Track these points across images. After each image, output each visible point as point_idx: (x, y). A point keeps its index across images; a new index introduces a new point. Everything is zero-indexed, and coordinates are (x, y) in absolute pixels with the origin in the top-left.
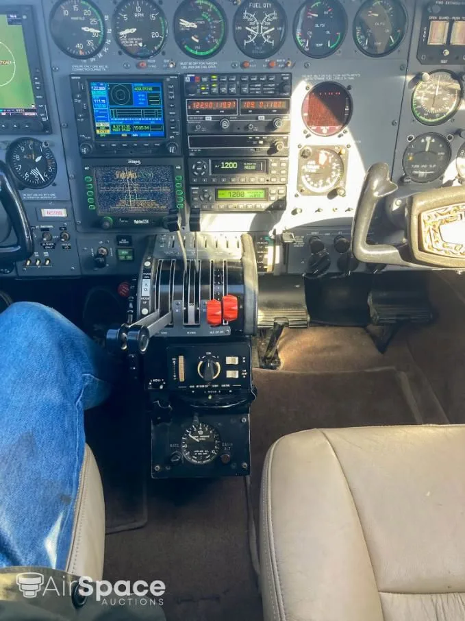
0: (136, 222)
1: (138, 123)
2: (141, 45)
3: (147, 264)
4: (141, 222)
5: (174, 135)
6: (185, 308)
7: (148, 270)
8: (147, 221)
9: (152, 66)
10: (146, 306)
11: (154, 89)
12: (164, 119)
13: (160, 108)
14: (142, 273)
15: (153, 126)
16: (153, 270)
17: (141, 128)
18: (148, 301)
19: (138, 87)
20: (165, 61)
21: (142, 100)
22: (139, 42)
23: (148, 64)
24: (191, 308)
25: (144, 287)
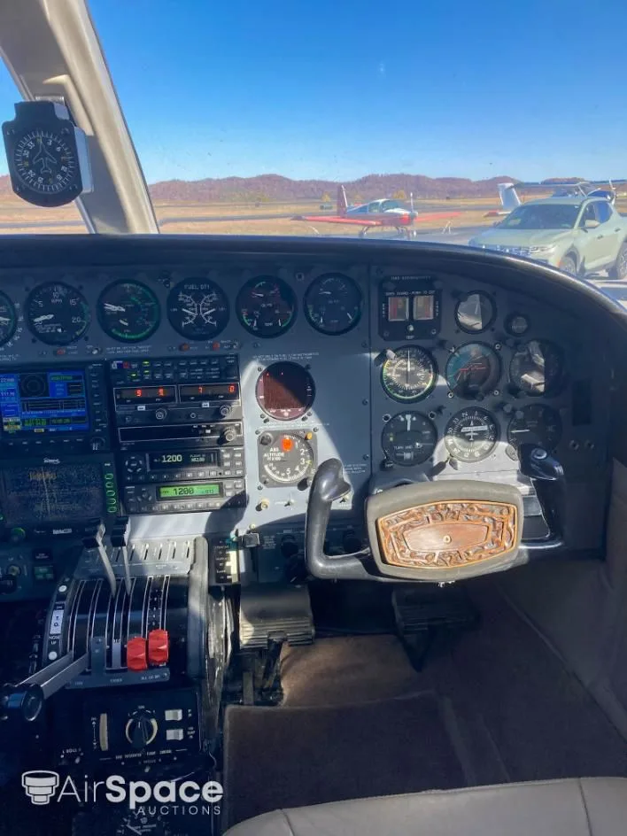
0: (56, 532)
1: (56, 416)
2: (60, 330)
3: (63, 589)
4: (62, 532)
5: (101, 427)
6: (108, 647)
7: (62, 597)
8: (70, 531)
9: (72, 353)
10: (55, 648)
11: (75, 378)
12: (88, 409)
13: (83, 398)
14: (54, 602)
15: (74, 419)
16: (69, 597)
17: (60, 421)
18: (57, 640)
19: (54, 377)
20: (89, 347)
21: (60, 391)
22: (58, 327)
23: (68, 351)
24: (116, 645)
25: (54, 621)
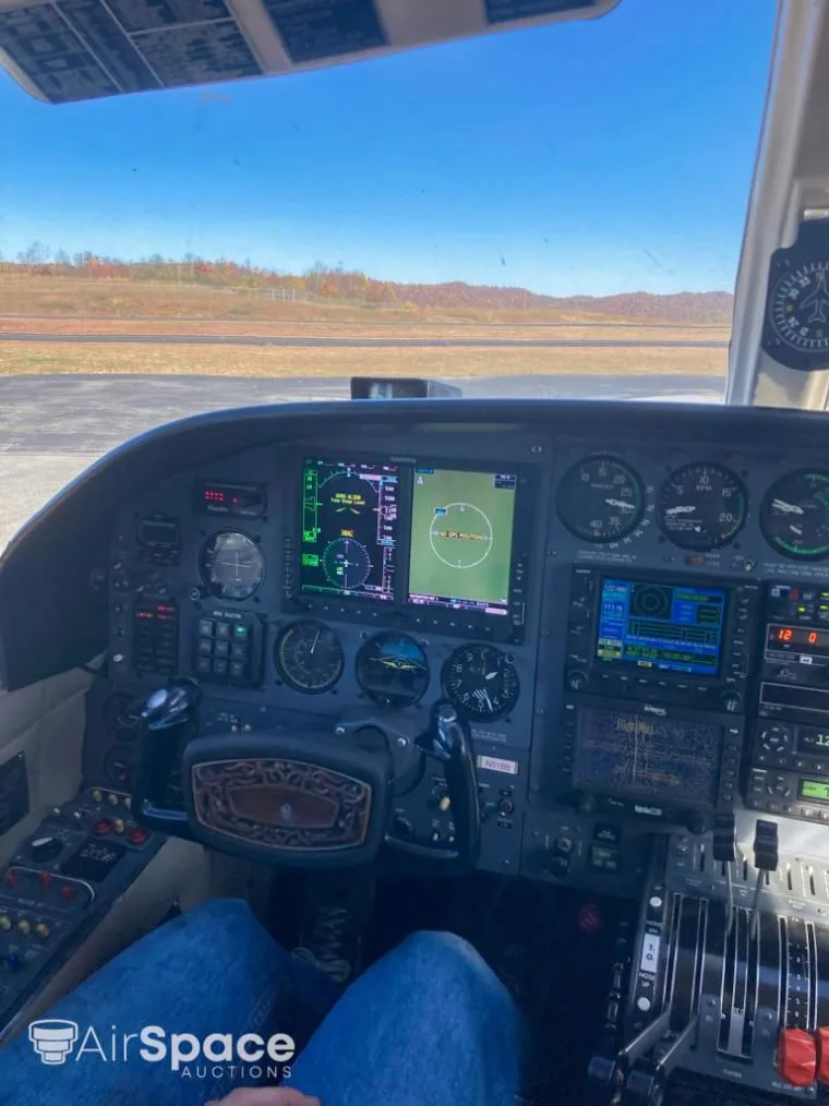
0: (638, 809)
1: (672, 648)
2: (698, 529)
3: (656, 902)
4: (647, 811)
5: (737, 677)
6: (724, 1016)
7: (655, 914)
8: (659, 812)
9: (713, 563)
10: (647, 993)
11: (712, 600)
12: (721, 649)
13: (717, 630)
14: (644, 919)
15: (697, 656)
16: (665, 917)
17: (676, 656)
18: (651, 982)
19: (680, 594)
20: (739, 558)
21: (686, 614)
22: (696, 525)
23: (705, 559)
24: (737, 1017)
25: (646, 950)
